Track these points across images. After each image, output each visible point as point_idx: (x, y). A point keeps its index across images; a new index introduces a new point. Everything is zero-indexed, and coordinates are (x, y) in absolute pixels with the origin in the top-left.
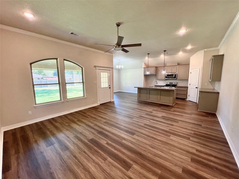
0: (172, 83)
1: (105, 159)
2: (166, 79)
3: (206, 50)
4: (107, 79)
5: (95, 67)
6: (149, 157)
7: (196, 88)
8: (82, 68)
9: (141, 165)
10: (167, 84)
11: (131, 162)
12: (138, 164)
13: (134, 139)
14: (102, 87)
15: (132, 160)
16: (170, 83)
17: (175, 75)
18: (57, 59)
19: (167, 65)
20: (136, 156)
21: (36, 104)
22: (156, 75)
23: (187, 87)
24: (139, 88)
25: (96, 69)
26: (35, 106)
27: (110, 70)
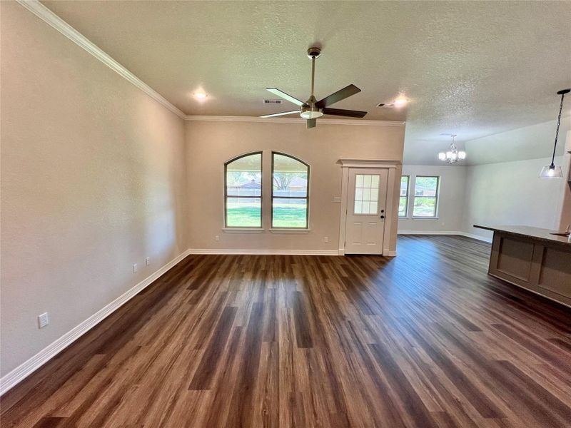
1: (199, 347)
4: (376, 192)
5: (340, 162)
6: (251, 408)
8: (308, 166)
9: (217, 403)
11: (214, 383)
12: (216, 397)
13: (291, 354)
14: (357, 211)
15: (220, 382)
18: (261, 153)
20: (236, 383)
21: (226, 226)
25: (342, 167)
26: (224, 229)
27: (388, 168)
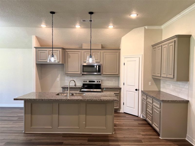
0: (94, 82)
2: (83, 74)
3: (146, 27)
7: (136, 90)
10: (85, 83)
16: (90, 81)
17: (99, 66)
19: (83, 48)
22: (62, 64)
23: (120, 89)
24: (27, 101)
